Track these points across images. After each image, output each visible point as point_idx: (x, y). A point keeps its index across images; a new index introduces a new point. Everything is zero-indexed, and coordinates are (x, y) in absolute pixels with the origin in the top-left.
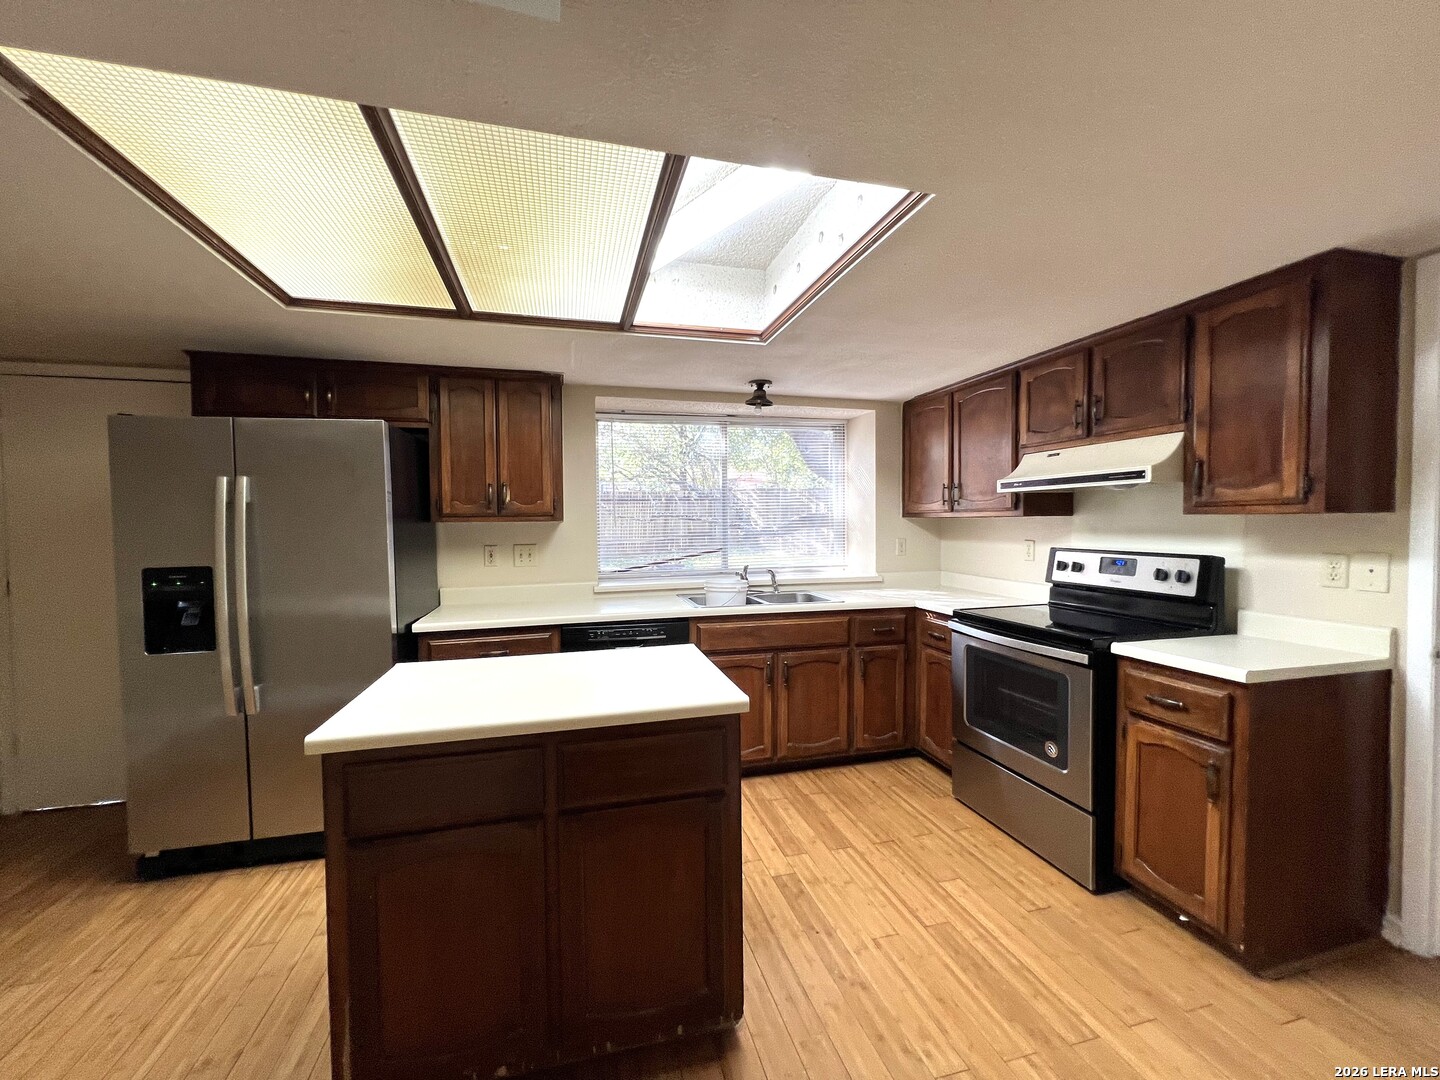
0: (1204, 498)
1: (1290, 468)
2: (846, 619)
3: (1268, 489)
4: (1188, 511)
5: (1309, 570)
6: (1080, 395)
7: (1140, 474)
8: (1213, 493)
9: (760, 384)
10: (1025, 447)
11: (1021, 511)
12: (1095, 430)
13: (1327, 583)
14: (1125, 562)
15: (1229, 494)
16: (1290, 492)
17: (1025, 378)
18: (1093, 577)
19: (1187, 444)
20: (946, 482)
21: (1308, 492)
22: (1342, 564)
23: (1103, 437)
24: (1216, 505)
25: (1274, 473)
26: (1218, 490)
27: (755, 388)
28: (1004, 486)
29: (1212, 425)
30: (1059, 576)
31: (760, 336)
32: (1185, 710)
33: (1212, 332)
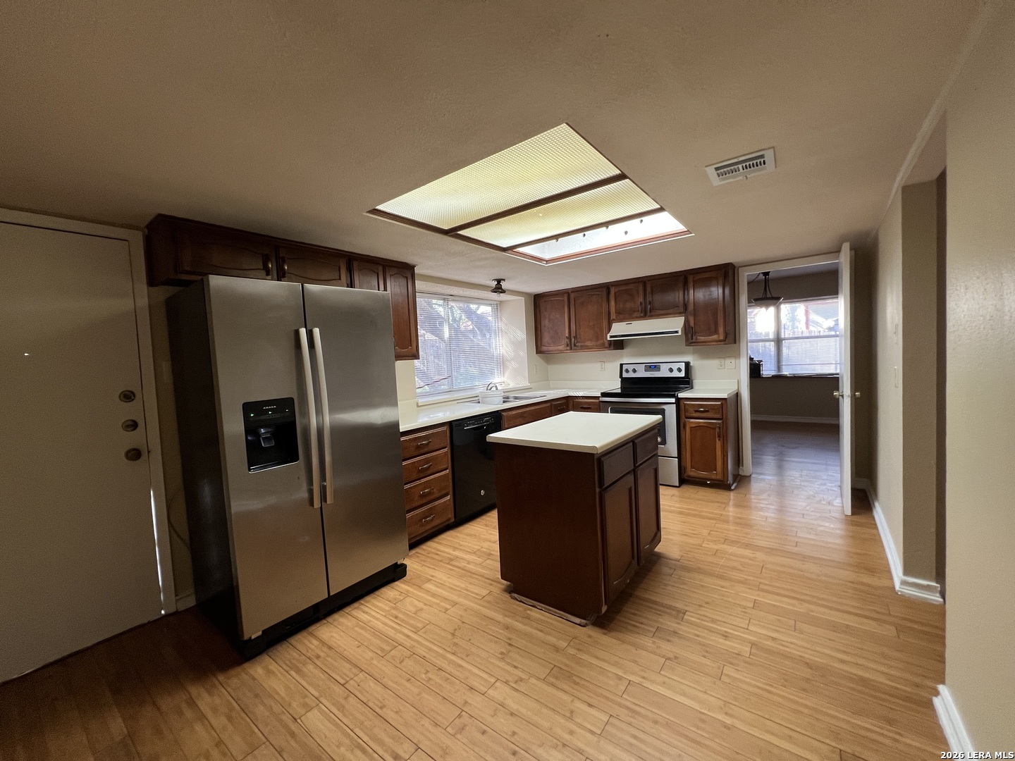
0: (694, 340)
1: (721, 330)
2: (549, 404)
3: (715, 337)
4: (686, 345)
5: (714, 363)
6: (641, 299)
7: (677, 332)
8: (696, 339)
9: (499, 281)
10: (614, 320)
11: (612, 347)
12: (648, 314)
13: (719, 367)
14: (655, 366)
15: (702, 338)
16: (722, 338)
17: (613, 290)
18: (642, 373)
19: (687, 322)
20: (567, 335)
21: (726, 337)
22: (723, 361)
23: (652, 317)
24: (697, 342)
25: (716, 332)
26: (699, 337)
27: (496, 283)
28: (611, 337)
29: (695, 315)
30: (625, 375)
31: (547, 261)
32: (708, 411)
33: (694, 281)
